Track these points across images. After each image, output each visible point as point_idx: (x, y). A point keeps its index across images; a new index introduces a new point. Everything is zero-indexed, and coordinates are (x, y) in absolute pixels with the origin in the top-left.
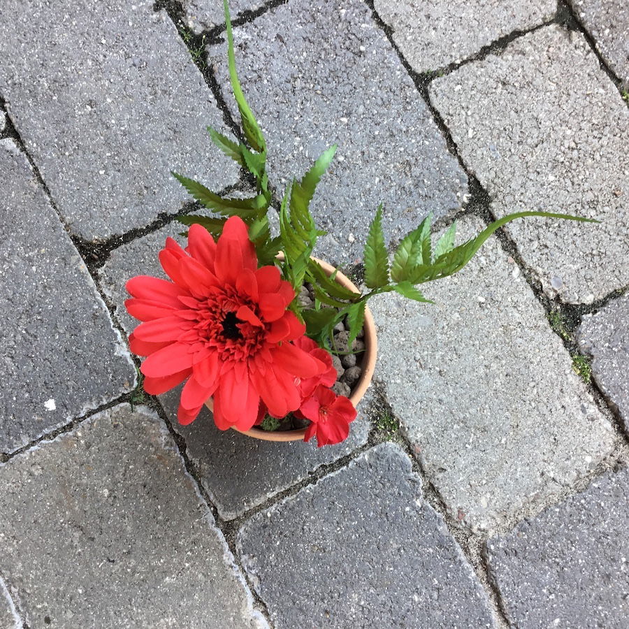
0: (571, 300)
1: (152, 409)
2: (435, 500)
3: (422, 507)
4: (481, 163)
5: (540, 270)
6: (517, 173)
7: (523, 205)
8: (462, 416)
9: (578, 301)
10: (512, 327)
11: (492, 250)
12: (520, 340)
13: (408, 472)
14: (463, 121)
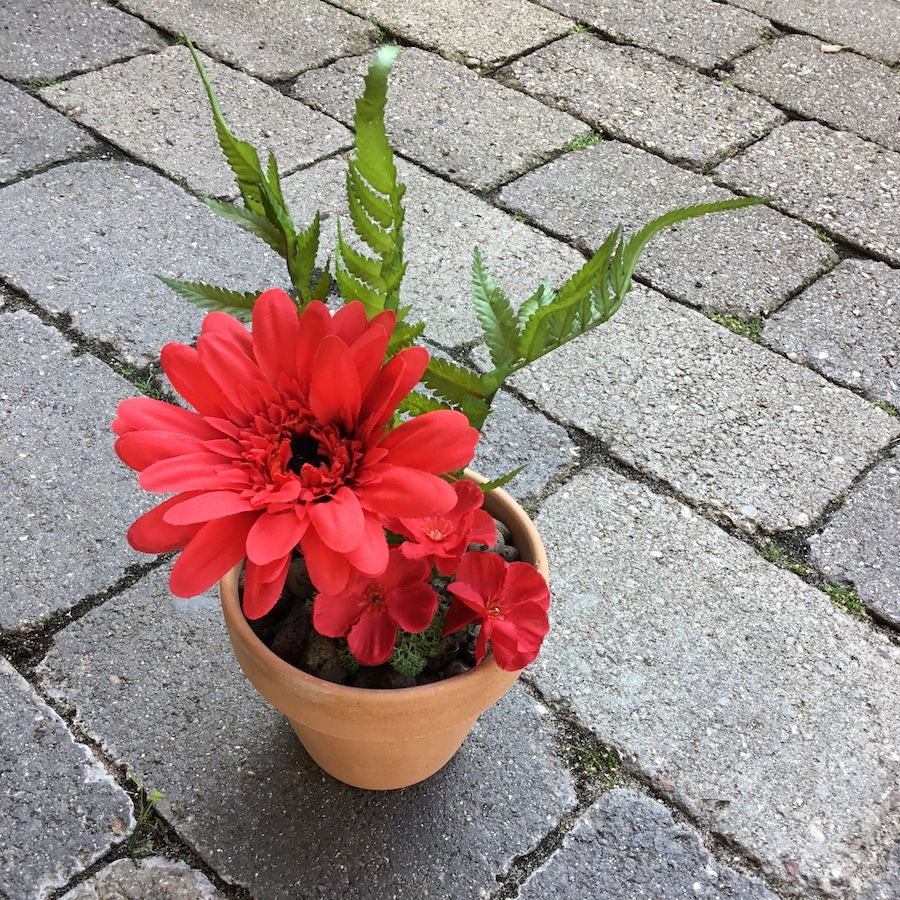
0: (779, 524)
1: (172, 860)
2: (736, 859)
3: (719, 876)
4: (574, 412)
5: (716, 502)
6: (627, 412)
7: (653, 441)
8: (711, 714)
9: (789, 524)
10: (718, 576)
11: (640, 495)
12: (738, 590)
13: (669, 825)
14: (530, 377)
